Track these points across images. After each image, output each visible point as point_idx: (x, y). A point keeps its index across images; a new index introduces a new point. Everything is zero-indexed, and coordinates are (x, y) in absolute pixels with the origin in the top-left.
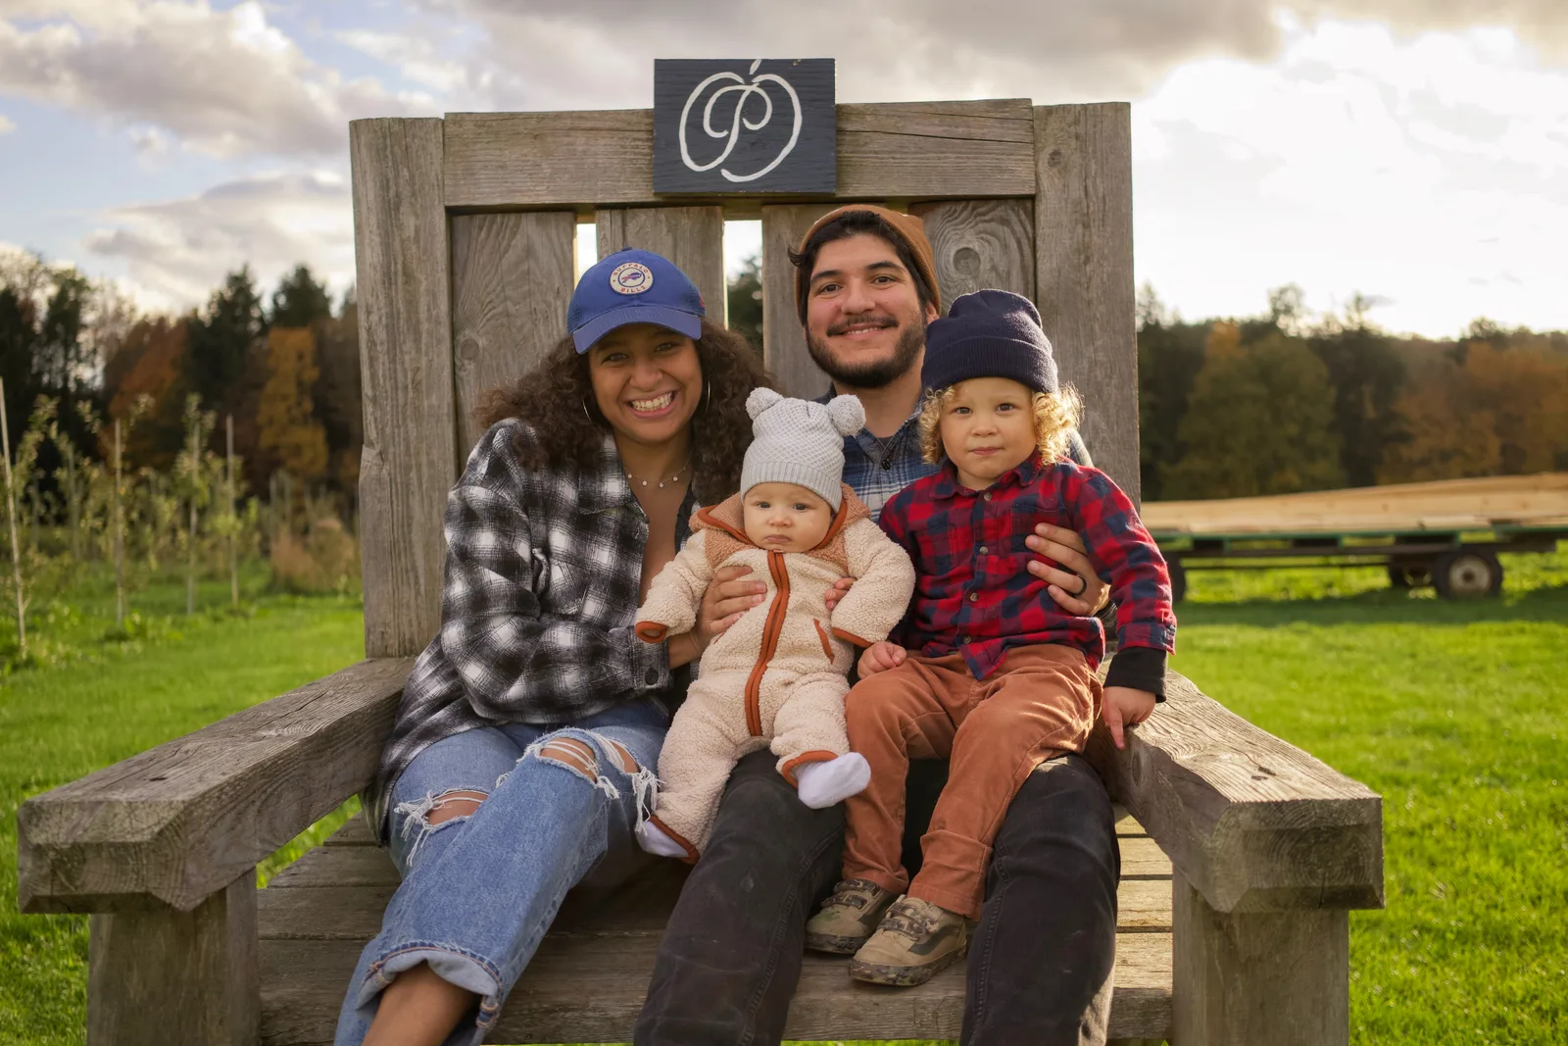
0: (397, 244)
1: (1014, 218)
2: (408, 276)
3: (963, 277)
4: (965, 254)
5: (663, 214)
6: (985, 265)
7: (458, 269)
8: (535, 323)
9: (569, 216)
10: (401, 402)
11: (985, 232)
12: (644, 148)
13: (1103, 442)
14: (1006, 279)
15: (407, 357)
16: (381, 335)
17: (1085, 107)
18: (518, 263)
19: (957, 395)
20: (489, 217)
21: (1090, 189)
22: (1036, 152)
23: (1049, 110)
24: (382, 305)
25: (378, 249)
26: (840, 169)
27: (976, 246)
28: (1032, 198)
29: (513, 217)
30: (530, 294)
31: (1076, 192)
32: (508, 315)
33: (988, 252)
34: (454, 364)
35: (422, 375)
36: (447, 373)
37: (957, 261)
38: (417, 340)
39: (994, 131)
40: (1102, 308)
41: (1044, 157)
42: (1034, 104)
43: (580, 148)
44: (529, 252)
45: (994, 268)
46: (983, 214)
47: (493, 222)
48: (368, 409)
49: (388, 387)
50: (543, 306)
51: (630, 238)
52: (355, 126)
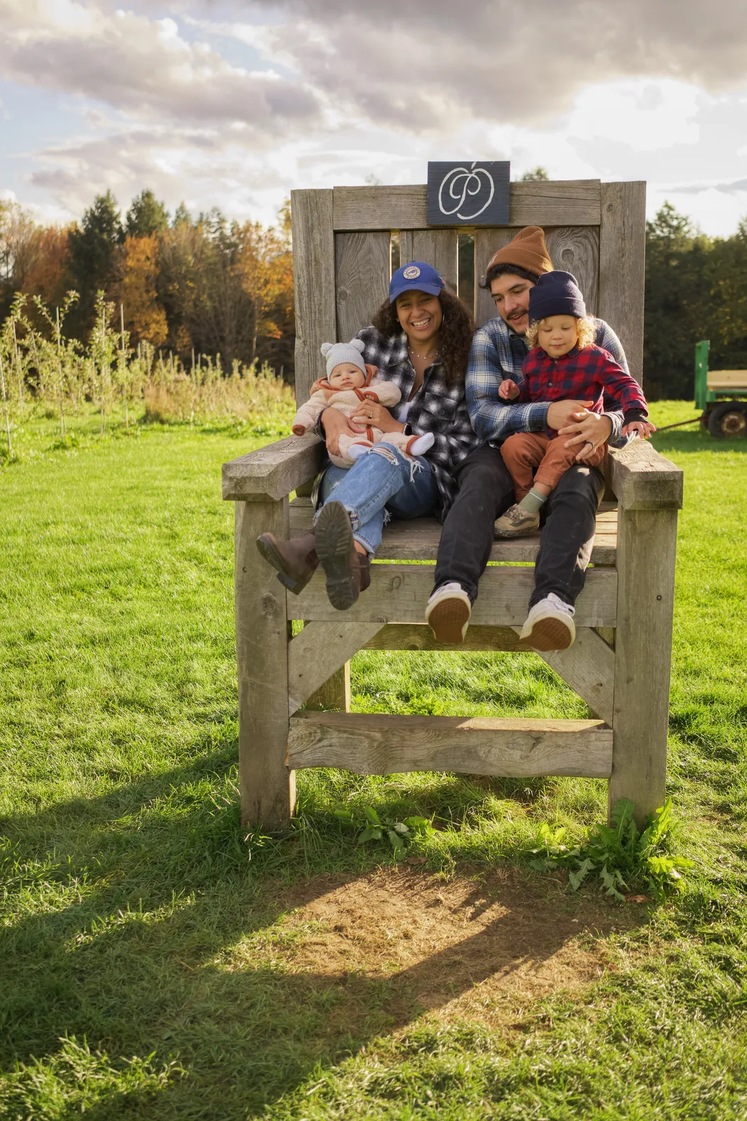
0: (312, 247)
1: (590, 236)
2: (317, 261)
3: (566, 263)
4: (567, 252)
5: (430, 233)
6: (576, 257)
7: (338, 258)
8: (372, 283)
9: (387, 234)
10: (313, 319)
11: (577, 242)
12: (423, 203)
14: (585, 264)
15: (316, 299)
16: (305, 289)
17: (625, 183)
18: (364, 257)
19: (545, 323)
20: (352, 235)
21: (626, 222)
22: (601, 205)
23: (608, 185)
24: (305, 275)
25: (303, 250)
26: (511, 213)
27: (572, 248)
28: (599, 226)
29: (363, 235)
30: (370, 270)
31: (619, 223)
32: (360, 280)
33: (577, 252)
34: (336, 302)
35: (323, 307)
36: (333, 305)
37: (563, 255)
38: (321, 291)
39: (582, 195)
40: (629, 278)
41: (605, 207)
42: (602, 182)
43: (394, 203)
44: (370, 251)
45: (580, 259)
46: (577, 234)
47: (354, 237)
48: (298, 322)
49: (307, 312)
50: (376, 276)
51: (415, 245)
52: (294, 193)
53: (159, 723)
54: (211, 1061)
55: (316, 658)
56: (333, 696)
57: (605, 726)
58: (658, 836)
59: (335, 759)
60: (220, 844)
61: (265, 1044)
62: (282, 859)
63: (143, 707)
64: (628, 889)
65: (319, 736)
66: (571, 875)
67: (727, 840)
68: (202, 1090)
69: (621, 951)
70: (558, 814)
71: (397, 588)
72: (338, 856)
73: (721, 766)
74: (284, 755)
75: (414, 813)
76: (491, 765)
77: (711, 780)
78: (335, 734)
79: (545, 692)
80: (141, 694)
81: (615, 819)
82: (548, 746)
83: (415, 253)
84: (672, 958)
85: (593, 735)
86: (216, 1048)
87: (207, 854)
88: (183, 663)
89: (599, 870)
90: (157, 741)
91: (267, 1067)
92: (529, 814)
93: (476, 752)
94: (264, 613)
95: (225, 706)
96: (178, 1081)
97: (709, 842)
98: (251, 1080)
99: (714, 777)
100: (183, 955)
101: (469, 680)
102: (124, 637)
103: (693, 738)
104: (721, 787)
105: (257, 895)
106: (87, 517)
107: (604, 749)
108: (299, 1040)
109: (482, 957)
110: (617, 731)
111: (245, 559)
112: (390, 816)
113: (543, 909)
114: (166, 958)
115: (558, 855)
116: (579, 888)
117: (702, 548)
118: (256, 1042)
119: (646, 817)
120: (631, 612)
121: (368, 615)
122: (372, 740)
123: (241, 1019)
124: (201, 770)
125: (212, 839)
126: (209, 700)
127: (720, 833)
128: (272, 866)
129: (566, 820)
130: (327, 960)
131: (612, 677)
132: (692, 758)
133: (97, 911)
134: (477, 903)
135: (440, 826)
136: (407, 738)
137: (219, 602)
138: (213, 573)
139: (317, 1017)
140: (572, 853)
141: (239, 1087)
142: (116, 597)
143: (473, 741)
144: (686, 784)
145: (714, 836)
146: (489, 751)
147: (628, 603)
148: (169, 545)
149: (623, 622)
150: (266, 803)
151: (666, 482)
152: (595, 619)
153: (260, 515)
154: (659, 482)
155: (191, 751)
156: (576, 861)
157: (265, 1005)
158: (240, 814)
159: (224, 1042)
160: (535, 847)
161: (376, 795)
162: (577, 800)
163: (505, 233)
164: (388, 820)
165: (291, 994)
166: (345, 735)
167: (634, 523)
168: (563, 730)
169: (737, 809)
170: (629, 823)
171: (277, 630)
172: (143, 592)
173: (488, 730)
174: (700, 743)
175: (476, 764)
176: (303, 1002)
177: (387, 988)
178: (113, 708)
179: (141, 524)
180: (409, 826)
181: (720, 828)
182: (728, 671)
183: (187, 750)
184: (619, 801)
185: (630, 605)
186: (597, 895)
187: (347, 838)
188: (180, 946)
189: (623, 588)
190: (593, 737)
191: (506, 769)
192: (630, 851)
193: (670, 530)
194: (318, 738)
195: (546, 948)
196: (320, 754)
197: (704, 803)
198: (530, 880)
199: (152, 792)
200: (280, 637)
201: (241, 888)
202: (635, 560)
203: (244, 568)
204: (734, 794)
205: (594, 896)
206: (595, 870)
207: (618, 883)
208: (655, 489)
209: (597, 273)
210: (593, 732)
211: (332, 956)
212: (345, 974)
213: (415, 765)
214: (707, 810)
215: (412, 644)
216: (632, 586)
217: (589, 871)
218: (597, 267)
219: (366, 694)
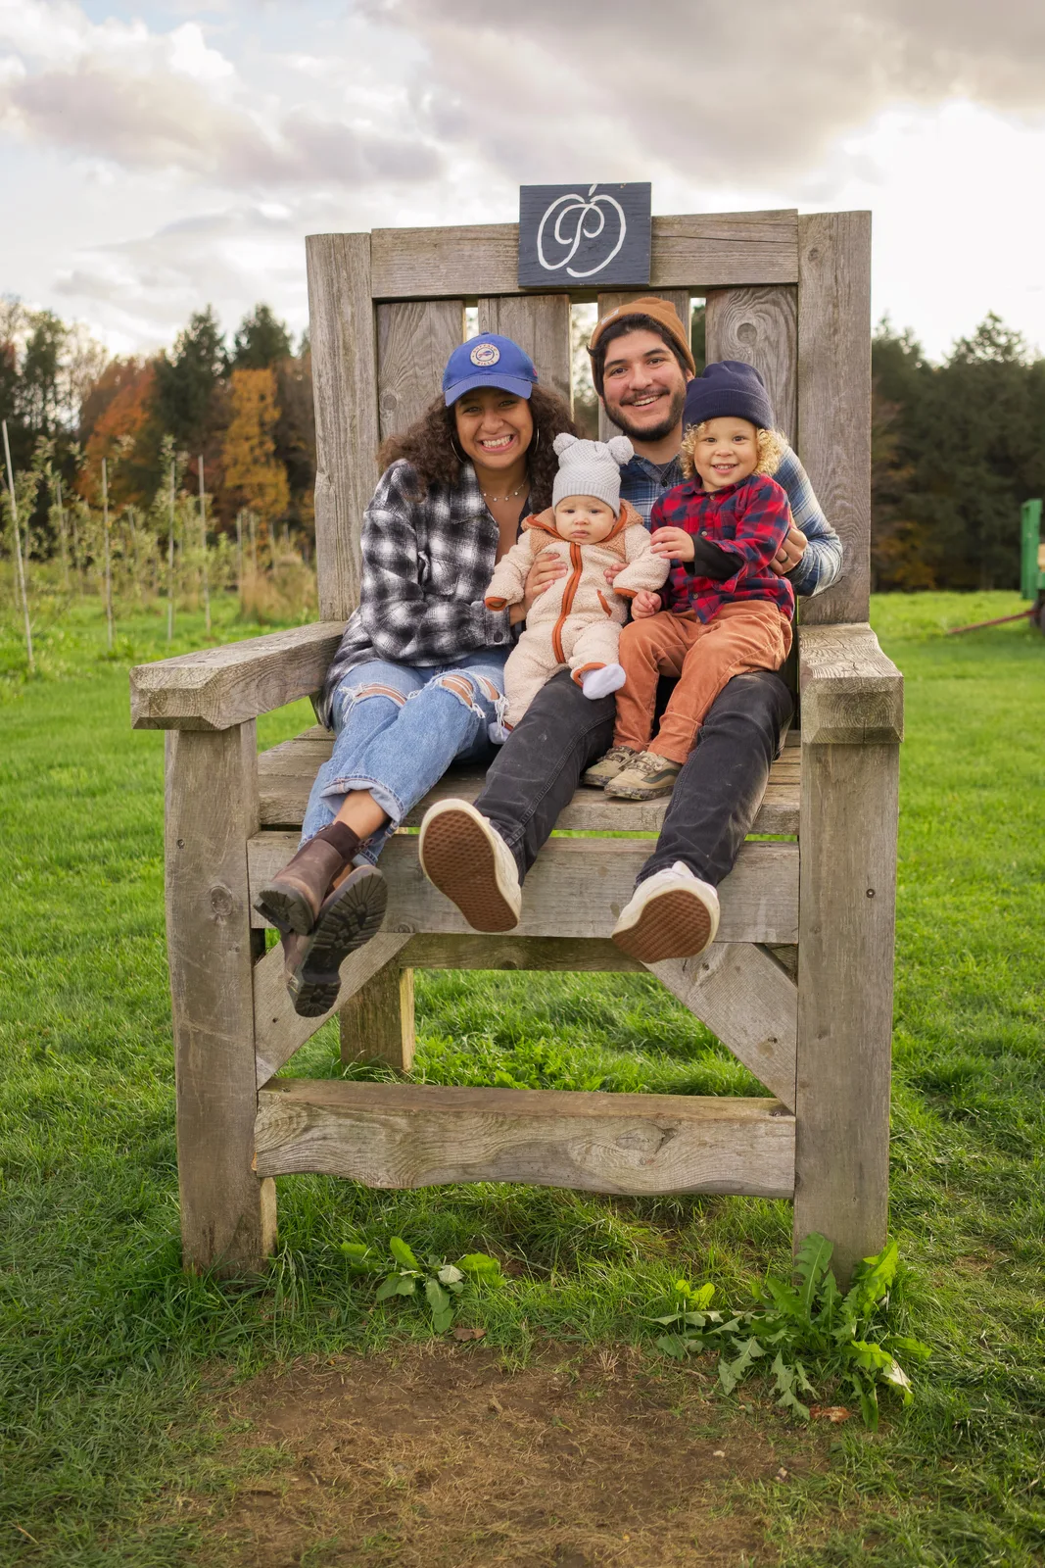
0: (339, 326)
1: (782, 301)
2: (347, 348)
3: (743, 345)
4: (746, 328)
5: (526, 301)
6: (760, 336)
7: (382, 343)
9: (459, 303)
10: (342, 440)
11: (761, 311)
12: (513, 252)
13: (844, 468)
14: (775, 346)
15: (346, 408)
16: (329, 392)
17: (837, 215)
18: (423, 340)
19: (707, 428)
20: (403, 305)
21: (840, 277)
22: (799, 250)
23: (810, 218)
24: (328, 370)
25: (326, 330)
26: (654, 265)
27: (754, 322)
28: (796, 285)
29: (420, 304)
30: (432, 361)
31: (829, 279)
32: (416, 377)
33: (762, 327)
34: (379, 413)
35: (357, 422)
36: (374, 419)
37: (739, 333)
38: (353, 396)
39: (768, 234)
40: (846, 368)
41: (806, 253)
42: (800, 213)
43: (467, 253)
44: (431, 331)
45: (767, 338)
46: (761, 298)
47: (406, 308)
48: (320, 445)
49: (334, 430)
51: (502, 319)
52: (309, 240)
56: (382, 1042)
57: (783, 1110)
58: (874, 1299)
59: (333, 1161)
60: (143, 1300)
62: (242, 1329)
64: (816, 1395)
65: (304, 1121)
66: (723, 1367)
67: (998, 1302)
69: (788, 1519)
70: (714, 1251)
72: (339, 1323)
73: (1005, 1165)
74: (249, 1151)
75: (480, 1247)
76: (592, 1175)
77: (984, 1190)
78: (332, 1120)
81: (802, 1268)
82: (686, 1144)
84: (874, 1535)
85: (762, 1125)
87: (119, 1317)
89: (769, 1358)
92: (672, 1249)
93: (566, 1153)
94: (212, 917)
97: (967, 1304)
99: (990, 1185)
100: (27, 1513)
101: (615, 1014)
103: (960, 1115)
104: (998, 1201)
105: (187, 1394)
107: (781, 1149)
109: (545, 1524)
110: (803, 1119)
111: (180, 828)
112: (436, 1252)
113: (669, 1430)
115: (703, 1330)
116: (735, 1390)
119: (856, 1266)
120: (823, 918)
122: (393, 1130)
125: (132, 1293)
127: (989, 1288)
128: (225, 1340)
131: (794, 1027)
134: (557, 1414)
135: (515, 1270)
136: (451, 1127)
140: (731, 1326)
143: (560, 1133)
146: (588, 1151)
147: (817, 902)
149: (811, 934)
150: (223, 1232)
151: (873, 696)
152: (762, 928)
153: (203, 754)
154: (861, 695)
156: (734, 1340)
158: (181, 1248)
160: (666, 1312)
164: (431, 1258)
166: (348, 1122)
167: (825, 767)
168: (711, 1115)
169: (1023, 1243)
170: (824, 1276)
171: (236, 945)
173: (585, 1116)
174: (973, 1124)
175: (565, 1172)
180: (463, 1272)
181: (990, 1279)
184: (808, 1237)
185: (822, 905)
186: (763, 1404)
187: (358, 1291)
188: (28, 1495)
189: (808, 877)
190: (762, 1128)
191: (615, 1181)
192: (826, 1325)
193: (887, 779)
194: (303, 1125)
195: (660, 1507)
196: (307, 1153)
197: (971, 1229)
198: (655, 1372)
199: (69, 1201)
200: (239, 956)
201: (166, 1380)
202: (828, 829)
203: (179, 842)
204: (1022, 1215)
205: (759, 1406)
206: (765, 1357)
207: (798, 1385)
208: (854, 708)
209: (794, 361)
210: (762, 1121)
211: (283, 1518)
212: (297, 1557)
213: (466, 1172)
214: (972, 1245)
215: (506, 959)
216: (824, 874)
217: (754, 1359)
218: (794, 352)
219: (445, 1037)
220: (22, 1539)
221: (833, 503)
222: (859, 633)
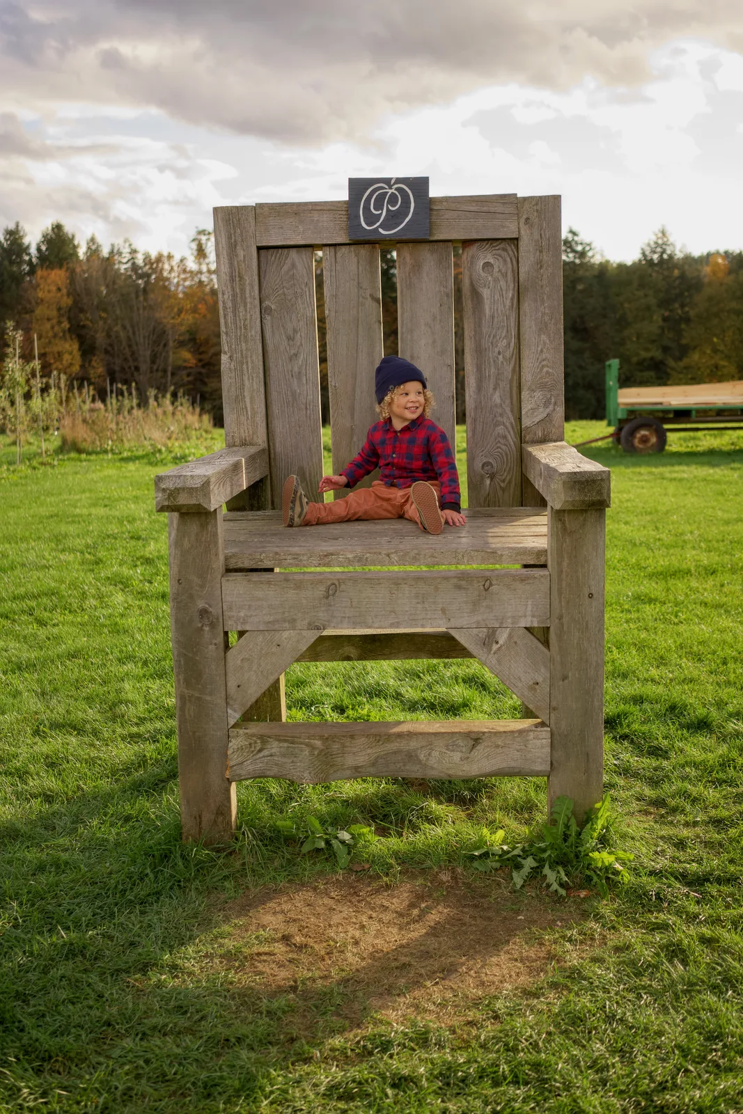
0: (236, 263)
1: (509, 248)
2: (241, 278)
3: (486, 275)
4: (487, 265)
5: (353, 248)
6: (496, 270)
7: (262, 274)
8: (296, 298)
9: (310, 249)
10: (239, 334)
11: (496, 254)
12: (344, 218)
13: (548, 349)
14: (505, 275)
15: (241, 314)
16: (229, 304)
17: (540, 197)
18: (289, 271)
19: (404, 388)
20: (276, 250)
21: (543, 236)
22: (519, 218)
23: (525, 199)
24: (229, 290)
25: (227, 266)
26: (431, 227)
27: (492, 261)
28: (517, 239)
29: (286, 250)
30: (294, 285)
31: (536, 236)
32: (284, 294)
33: (497, 265)
34: (261, 317)
35: (248, 322)
36: (259, 320)
37: (483, 268)
38: (245, 306)
39: (500, 209)
40: (548, 289)
41: (522, 221)
42: (518, 196)
43: (316, 219)
44: (293, 266)
46: (496, 247)
47: (277, 252)
48: (224, 337)
49: (232, 328)
50: (300, 290)
51: (338, 260)
53: (92, 745)
54: (164, 1075)
55: (254, 668)
57: (543, 724)
58: (598, 831)
59: (275, 770)
60: (162, 861)
61: (218, 1055)
62: (226, 872)
63: (75, 729)
64: (571, 884)
65: (259, 746)
66: (515, 874)
67: (663, 833)
68: (157, 1104)
70: (498, 815)
71: (334, 595)
72: (282, 867)
73: (654, 762)
74: (225, 767)
75: (356, 821)
76: (432, 768)
77: (644, 776)
78: (275, 744)
79: (479, 699)
80: (72, 717)
81: (555, 816)
82: (488, 746)
83: (338, 268)
84: (617, 949)
85: (531, 733)
86: (169, 1061)
87: (148, 871)
88: (114, 685)
89: (543, 867)
90: (91, 762)
91: (221, 1078)
92: (470, 817)
93: (417, 756)
94: (200, 625)
95: (158, 725)
96: (131, 1097)
97: (647, 835)
98: (206, 1092)
99: (648, 774)
100: (128, 972)
101: (403, 691)
102: (52, 662)
103: (625, 737)
104: (654, 783)
106: (7, 546)
108: (252, 1049)
109: (431, 957)
110: (554, 729)
111: (179, 572)
112: (332, 824)
113: (489, 908)
114: (112, 975)
115: (500, 856)
116: (523, 886)
117: (622, 557)
118: (209, 1053)
119: (586, 813)
120: (564, 611)
121: (306, 622)
122: (313, 748)
123: (190, 1031)
124: (138, 788)
125: (153, 856)
126: (142, 720)
127: (657, 826)
128: (215, 880)
129: (507, 821)
130: (276, 969)
131: (548, 675)
132: (626, 756)
133: (39, 933)
134: (423, 905)
135: (383, 832)
136: (347, 744)
137: (148, 624)
138: (139, 596)
139: (269, 1025)
140: (516, 852)
141: (194, 1098)
142: (42, 623)
143: (413, 744)
144: (621, 782)
145: (651, 830)
146: (429, 754)
147: (560, 602)
148: (93, 570)
149: (557, 621)
150: (207, 817)
151: (594, 481)
152: (529, 619)
153: (194, 527)
154: (587, 481)
155: (127, 770)
156: (519, 859)
157: (216, 1017)
158: (181, 828)
159: (176, 1056)
160: (477, 848)
161: (317, 805)
162: (516, 801)
163: (427, 247)
165: (242, 1004)
166: (286, 745)
167: (564, 523)
168: (502, 729)
169: (672, 803)
170: (569, 820)
171: (214, 641)
172: (70, 617)
173: (429, 734)
174: (632, 742)
175: (415, 768)
176: (254, 1012)
177: (339, 994)
178: (44, 732)
179: (63, 550)
180: (352, 834)
181: (656, 822)
182: (654, 672)
183: (121, 770)
184: (558, 798)
185: (563, 604)
186: (541, 892)
187: (290, 848)
188: (126, 963)
189: (555, 588)
190: (531, 735)
191: (447, 772)
192: (572, 847)
193: (599, 529)
194: (258, 748)
195: (494, 945)
196: (261, 765)
197: (639, 799)
198: (474, 880)
199: (89, 813)
200: (217, 648)
201: (185, 903)
202: (566, 559)
203: (179, 580)
204: (667, 789)
205: (538, 892)
206: (537, 867)
207: (561, 879)
208: (584, 488)
209: (516, 285)
210: (531, 731)
211: (281, 965)
212: (295, 982)
213: (357, 771)
214: (642, 806)
215: (346, 654)
216: (564, 585)
217: (531, 868)
218: (516, 279)
219: (301, 708)
220: (131, 985)
221: (541, 370)
222: (562, 447)
